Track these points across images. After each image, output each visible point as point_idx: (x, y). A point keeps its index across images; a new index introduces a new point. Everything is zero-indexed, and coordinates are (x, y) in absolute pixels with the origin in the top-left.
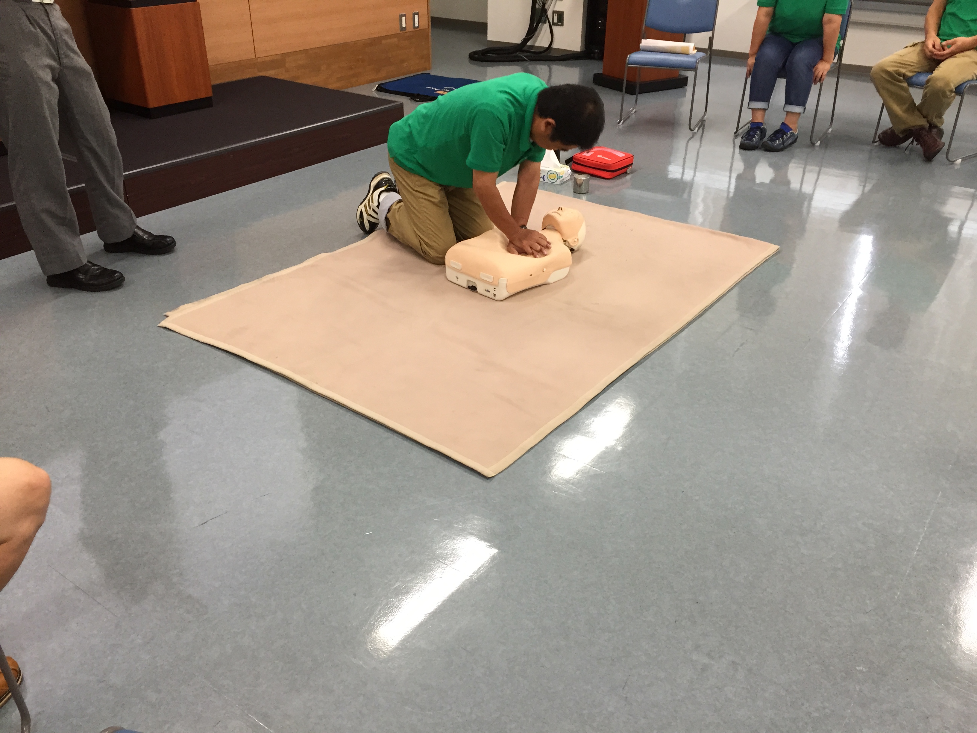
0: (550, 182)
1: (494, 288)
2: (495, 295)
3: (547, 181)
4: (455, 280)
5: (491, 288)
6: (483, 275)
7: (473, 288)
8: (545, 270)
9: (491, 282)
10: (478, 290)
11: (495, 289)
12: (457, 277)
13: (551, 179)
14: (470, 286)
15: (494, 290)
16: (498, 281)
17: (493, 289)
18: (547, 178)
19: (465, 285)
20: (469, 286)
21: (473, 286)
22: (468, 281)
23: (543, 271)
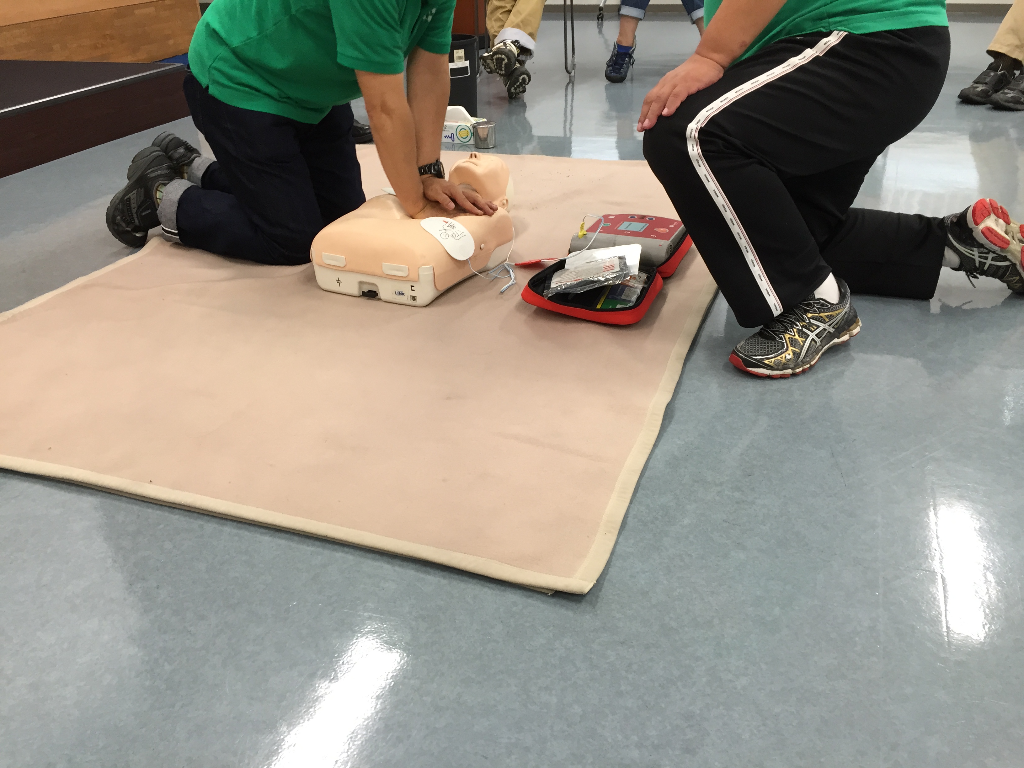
0: (461, 141)
1: (412, 286)
2: (414, 298)
3: (457, 141)
4: (335, 287)
5: (405, 288)
6: (388, 268)
7: (371, 295)
8: (483, 246)
9: (405, 276)
10: (383, 294)
11: (413, 288)
12: (339, 280)
13: (462, 137)
14: (366, 291)
15: (412, 290)
16: (418, 272)
17: (410, 287)
18: (458, 138)
19: (355, 291)
20: (363, 292)
21: (369, 291)
22: (361, 283)
23: (481, 249)
